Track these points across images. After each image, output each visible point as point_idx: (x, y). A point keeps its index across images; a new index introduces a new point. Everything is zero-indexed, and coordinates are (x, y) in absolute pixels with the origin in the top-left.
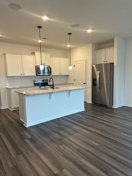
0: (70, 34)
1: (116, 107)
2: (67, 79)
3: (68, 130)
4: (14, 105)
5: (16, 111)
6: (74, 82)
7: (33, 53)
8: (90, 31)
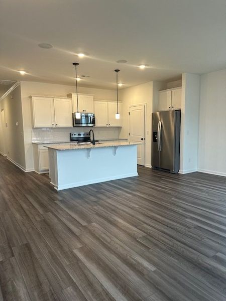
0: (117, 71)
1: (182, 172)
2: (119, 132)
3: (108, 194)
4: (43, 166)
5: (46, 175)
6: (129, 138)
7: (69, 96)
8: (142, 67)
